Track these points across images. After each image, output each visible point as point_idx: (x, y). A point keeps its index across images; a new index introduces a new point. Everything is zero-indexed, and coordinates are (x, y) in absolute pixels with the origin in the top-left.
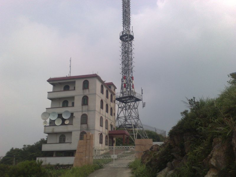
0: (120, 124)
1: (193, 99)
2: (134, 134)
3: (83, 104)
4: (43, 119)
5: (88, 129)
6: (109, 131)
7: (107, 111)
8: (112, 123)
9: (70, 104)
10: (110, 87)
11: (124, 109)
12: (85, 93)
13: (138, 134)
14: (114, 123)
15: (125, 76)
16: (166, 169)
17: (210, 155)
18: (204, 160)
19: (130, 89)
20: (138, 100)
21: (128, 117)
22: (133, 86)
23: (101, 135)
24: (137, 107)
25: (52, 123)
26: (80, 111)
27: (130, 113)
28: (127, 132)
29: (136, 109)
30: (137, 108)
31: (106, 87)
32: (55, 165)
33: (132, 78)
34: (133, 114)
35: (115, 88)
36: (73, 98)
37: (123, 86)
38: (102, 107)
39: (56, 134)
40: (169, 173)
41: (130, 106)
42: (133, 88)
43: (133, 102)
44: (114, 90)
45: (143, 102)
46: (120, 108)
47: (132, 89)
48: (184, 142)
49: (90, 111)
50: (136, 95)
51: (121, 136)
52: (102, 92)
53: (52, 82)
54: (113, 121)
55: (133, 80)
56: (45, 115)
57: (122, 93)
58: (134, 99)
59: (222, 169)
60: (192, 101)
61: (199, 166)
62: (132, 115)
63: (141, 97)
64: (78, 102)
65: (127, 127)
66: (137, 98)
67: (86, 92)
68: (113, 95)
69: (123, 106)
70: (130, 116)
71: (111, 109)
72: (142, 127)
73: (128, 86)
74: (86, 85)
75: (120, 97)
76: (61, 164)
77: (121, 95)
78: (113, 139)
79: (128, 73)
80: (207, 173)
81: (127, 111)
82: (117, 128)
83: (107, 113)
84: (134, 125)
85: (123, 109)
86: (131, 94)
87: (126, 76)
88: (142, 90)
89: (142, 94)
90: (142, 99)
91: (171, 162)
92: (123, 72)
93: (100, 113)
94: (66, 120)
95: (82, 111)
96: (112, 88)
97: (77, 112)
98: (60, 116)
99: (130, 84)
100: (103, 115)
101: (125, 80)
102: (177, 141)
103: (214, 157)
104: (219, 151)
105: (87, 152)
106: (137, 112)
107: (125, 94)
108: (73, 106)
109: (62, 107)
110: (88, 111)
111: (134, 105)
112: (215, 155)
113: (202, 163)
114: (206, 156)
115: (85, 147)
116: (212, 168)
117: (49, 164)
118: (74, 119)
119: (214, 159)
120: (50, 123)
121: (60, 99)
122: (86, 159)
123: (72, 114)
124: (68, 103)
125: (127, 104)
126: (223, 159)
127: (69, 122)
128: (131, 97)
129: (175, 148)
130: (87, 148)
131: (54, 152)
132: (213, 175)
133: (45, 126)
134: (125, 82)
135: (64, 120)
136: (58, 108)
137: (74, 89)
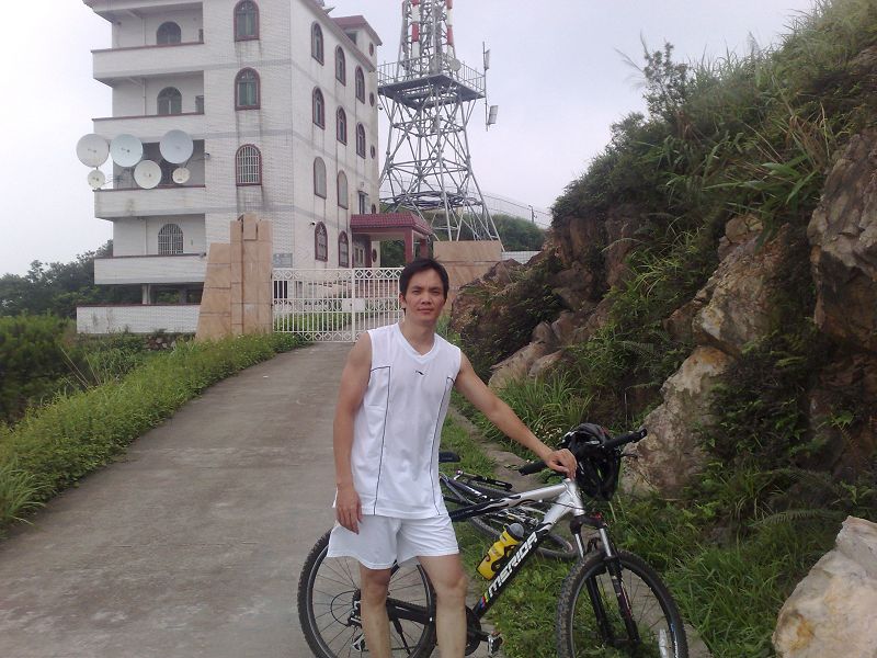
0: (398, 192)
1: (664, 51)
2: (449, 228)
3: (238, 105)
5: (265, 205)
6: (353, 217)
7: (342, 138)
8: (363, 184)
9: (188, 104)
10: (353, 37)
11: (414, 130)
12: (245, 60)
13: (463, 226)
14: (373, 187)
16: (529, 351)
17: (701, 294)
18: (676, 312)
19: (438, 49)
20: (467, 95)
21: (429, 164)
22: (449, 35)
23: (320, 229)
24: (465, 123)
25: (125, 177)
26: (228, 135)
27: (437, 148)
28: (421, 221)
29: (461, 134)
30: (462, 129)
31: (333, 32)
32: (148, 335)
35: (376, 41)
36: (196, 77)
37: (410, 33)
38: (319, 120)
39: (146, 220)
40: (538, 365)
41: (435, 120)
42: (450, 43)
43: (448, 103)
44: (372, 50)
45: (490, 105)
46: (396, 126)
47: (445, 49)
48: (606, 244)
49: (270, 133)
50: (461, 73)
51: (399, 236)
52: (318, 55)
53: (105, 9)
54: (369, 177)
55: (449, 8)
56: (90, 148)
57: (406, 64)
58: (451, 92)
59: (744, 352)
60: (658, 62)
61: (648, 340)
62: (443, 155)
63: (480, 82)
64: (220, 92)
65: (424, 202)
66: (464, 88)
67: (251, 55)
68: (365, 74)
69: (407, 119)
70: (437, 159)
71: (360, 128)
72: (479, 204)
73: (429, 34)
74: (247, 24)
75: (396, 81)
76: (171, 330)
77: (403, 72)
78: (368, 246)
80: (679, 366)
81: (423, 139)
82: (387, 208)
83: (340, 145)
84: (448, 195)
85: (407, 131)
86: (439, 70)
88: (486, 53)
89: (486, 68)
90: (485, 90)
91: (550, 322)
93: (312, 144)
94: (176, 166)
95: (239, 135)
96: (363, 40)
97: (219, 135)
98: (151, 151)
99: (440, 25)
100: (323, 151)
101: (415, 10)
102: (580, 242)
103: (717, 299)
104: (743, 275)
105: (246, 287)
106: (464, 146)
107: (417, 68)
108: (200, 111)
109: (156, 113)
110: (262, 133)
111: (451, 118)
112: (723, 292)
113: (665, 325)
114: (685, 296)
115: (237, 269)
116: (704, 344)
117: (126, 332)
118: (208, 167)
119: (716, 309)
120: (117, 179)
121: (145, 81)
122: (246, 313)
123: (199, 146)
124: (181, 100)
125: (425, 111)
126: (758, 308)
127: (191, 175)
128: (440, 82)
129: (570, 268)
130: (246, 274)
131: (144, 288)
132: (705, 376)
133: (99, 190)
134: (416, 16)
135: (168, 168)
136: (142, 117)
137: (198, 40)
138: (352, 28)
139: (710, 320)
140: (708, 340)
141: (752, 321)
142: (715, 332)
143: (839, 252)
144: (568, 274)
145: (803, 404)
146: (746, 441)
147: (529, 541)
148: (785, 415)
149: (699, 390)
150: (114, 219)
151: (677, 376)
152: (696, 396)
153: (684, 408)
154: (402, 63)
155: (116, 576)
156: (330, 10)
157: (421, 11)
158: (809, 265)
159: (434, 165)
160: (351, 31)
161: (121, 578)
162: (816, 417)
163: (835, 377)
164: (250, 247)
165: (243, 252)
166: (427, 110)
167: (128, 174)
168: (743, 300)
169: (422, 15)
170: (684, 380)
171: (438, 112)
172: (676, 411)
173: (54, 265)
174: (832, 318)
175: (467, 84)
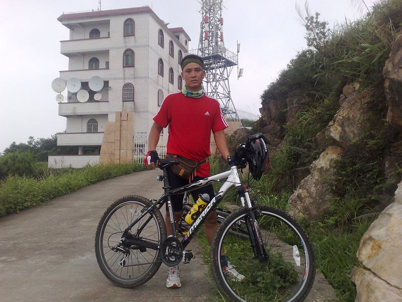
3: (124, 65)
4: (55, 90)
5: (135, 110)
7: (172, 81)
9: (102, 64)
10: (178, 37)
12: (128, 45)
15: (206, 17)
17: (331, 123)
19: (217, 43)
20: (229, 64)
22: (222, 37)
24: (228, 76)
25: (72, 97)
26: (120, 79)
27: (215, 88)
29: (227, 81)
30: (227, 79)
31: (168, 34)
33: (221, 21)
34: (220, 90)
35: (188, 39)
36: (106, 53)
37: (204, 36)
38: (161, 73)
39: (81, 117)
41: (214, 75)
42: (222, 40)
43: (220, 67)
44: (186, 43)
45: (240, 68)
47: (219, 43)
49: (139, 78)
50: (226, 53)
52: (161, 44)
53: (67, 23)
55: (222, 25)
56: (58, 84)
57: (202, 50)
58: (222, 62)
60: (312, 21)
61: (305, 147)
62: (218, 90)
63: (235, 58)
64: (116, 60)
66: (227, 60)
67: (131, 43)
68: (183, 53)
70: (215, 92)
72: (234, 113)
73: (212, 36)
74: (129, 29)
79: (214, 10)
80: (319, 156)
81: (209, 84)
83: (170, 85)
86: (217, 52)
87: (210, 18)
88: (239, 45)
89: (238, 52)
90: (237, 62)
92: (205, 8)
93: (157, 83)
94: (96, 92)
95: (124, 79)
96: (182, 38)
97: (116, 79)
98: (85, 85)
99: (217, 33)
100: (163, 87)
101: (206, 25)
102: (274, 111)
103: (338, 121)
104: (351, 109)
105: (122, 142)
106: (228, 87)
107: (207, 52)
108: (107, 68)
109: (87, 69)
110: (135, 78)
111: (222, 74)
112: (341, 118)
113: (313, 140)
114: (324, 126)
115: (118, 134)
116: (331, 145)
117: (70, 168)
118: (110, 93)
119: (337, 127)
120: (69, 98)
121: (83, 54)
122: (121, 154)
123: (106, 83)
124: (99, 63)
125: (210, 71)
126: (359, 125)
127: (102, 96)
128: (217, 58)
129: (270, 124)
130: (122, 136)
131: (80, 148)
132: (332, 160)
133: (61, 103)
134: (207, 28)
135: (92, 93)
136: (81, 70)
137: (107, 36)
138: (177, 33)
139: (335, 132)
140: (334, 142)
141: (356, 132)
142: (337, 137)
143: (399, 77)
144: (269, 127)
145: (382, 164)
146: (351, 185)
147: (212, 202)
148: (372, 170)
149: (329, 167)
150: (67, 116)
151: (318, 161)
152: (327, 170)
153: (321, 176)
154: (200, 49)
155: (19, 244)
156: (168, 24)
157: (209, 26)
158: (384, 88)
159: (213, 95)
160: (177, 34)
161: (21, 245)
162: (388, 171)
163: (399, 149)
164: (124, 123)
165: (121, 126)
166: (211, 71)
167: (74, 96)
168: (351, 121)
169: (209, 28)
170: (321, 163)
171: (216, 71)
172: (316, 178)
173: (41, 140)
174: (396, 116)
175: (229, 59)
